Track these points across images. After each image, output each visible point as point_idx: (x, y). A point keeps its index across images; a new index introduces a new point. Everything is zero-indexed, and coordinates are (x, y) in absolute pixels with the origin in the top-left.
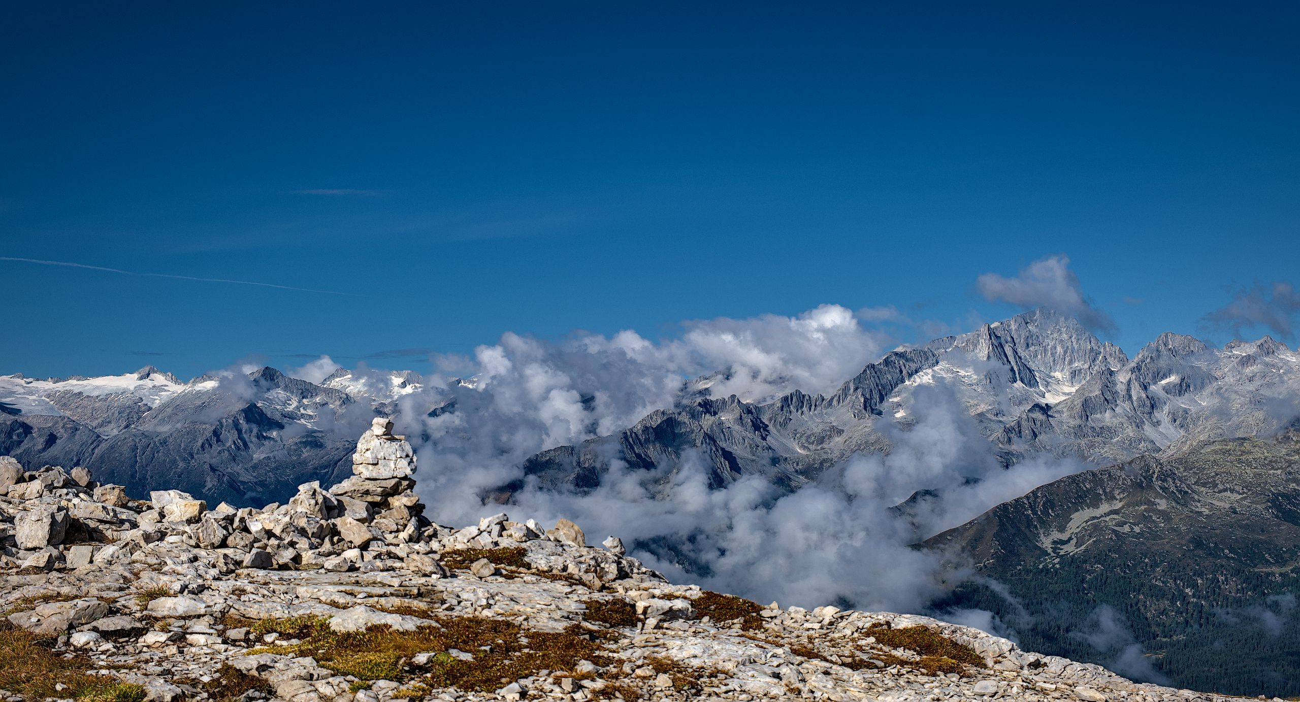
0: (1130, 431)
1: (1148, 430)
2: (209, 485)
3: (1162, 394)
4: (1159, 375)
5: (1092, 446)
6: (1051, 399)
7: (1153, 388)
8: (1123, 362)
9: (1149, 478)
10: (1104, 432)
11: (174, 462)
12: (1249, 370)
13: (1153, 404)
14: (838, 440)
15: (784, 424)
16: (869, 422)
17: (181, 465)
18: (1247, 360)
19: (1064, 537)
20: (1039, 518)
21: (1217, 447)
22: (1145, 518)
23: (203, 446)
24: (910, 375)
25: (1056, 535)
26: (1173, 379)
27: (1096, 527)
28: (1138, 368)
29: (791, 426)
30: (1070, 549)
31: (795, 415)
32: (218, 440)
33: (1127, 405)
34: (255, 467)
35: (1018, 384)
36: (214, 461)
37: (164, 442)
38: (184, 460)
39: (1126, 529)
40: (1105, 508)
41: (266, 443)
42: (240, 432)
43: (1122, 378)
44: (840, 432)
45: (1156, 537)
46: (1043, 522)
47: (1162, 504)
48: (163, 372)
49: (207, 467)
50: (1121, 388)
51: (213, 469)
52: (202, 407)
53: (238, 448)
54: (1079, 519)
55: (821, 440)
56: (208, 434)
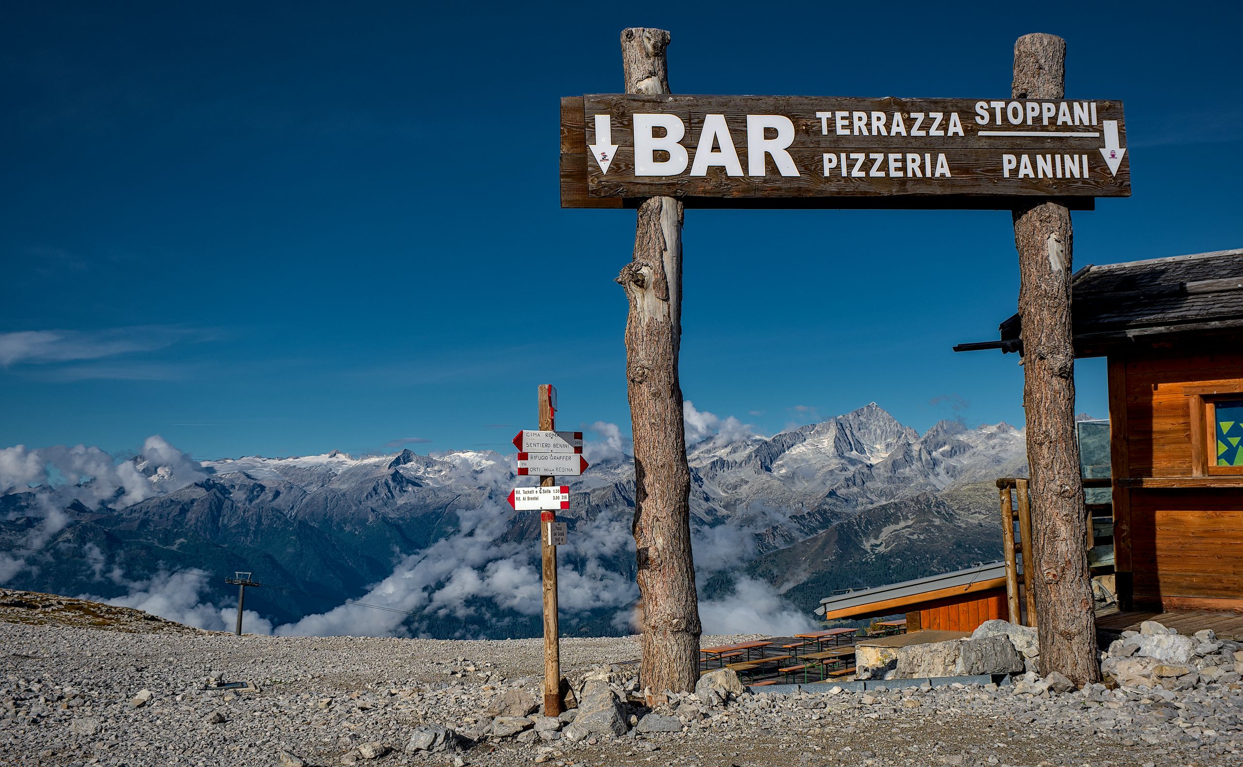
0: (921, 480)
1: (932, 477)
2: (371, 520)
3: (940, 457)
4: (938, 446)
5: (898, 489)
6: (873, 461)
7: (934, 454)
8: (917, 438)
9: (929, 506)
10: (905, 480)
11: (350, 507)
12: (992, 442)
13: (935, 463)
14: (745, 487)
15: (713, 478)
16: (765, 476)
17: (354, 508)
18: (991, 436)
19: (878, 542)
20: (863, 532)
21: (970, 487)
22: (926, 530)
23: (367, 497)
24: (788, 448)
25: (873, 541)
26: (947, 448)
27: (897, 536)
28: (926, 441)
29: (717, 479)
30: (881, 549)
31: (720, 473)
32: (376, 493)
33: (919, 464)
34: (398, 509)
35: (854, 452)
36: (373, 506)
37: (344, 495)
38: (356, 505)
39: (915, 537)
40: (902, 524)
41: (405, 494)
42: (389, 488)
43: (916, 448)
44: (747, 482)
45: (933, 541)
46: (865, 534)
47: (937, 522)
48: (344, 454)
49: (369, 509)
50: (915, 454)
51: (373, 510)
52: (366, 474)
53: (388, 498)
54: (887, 532)
55: (735, 487)
56: (370, 489)
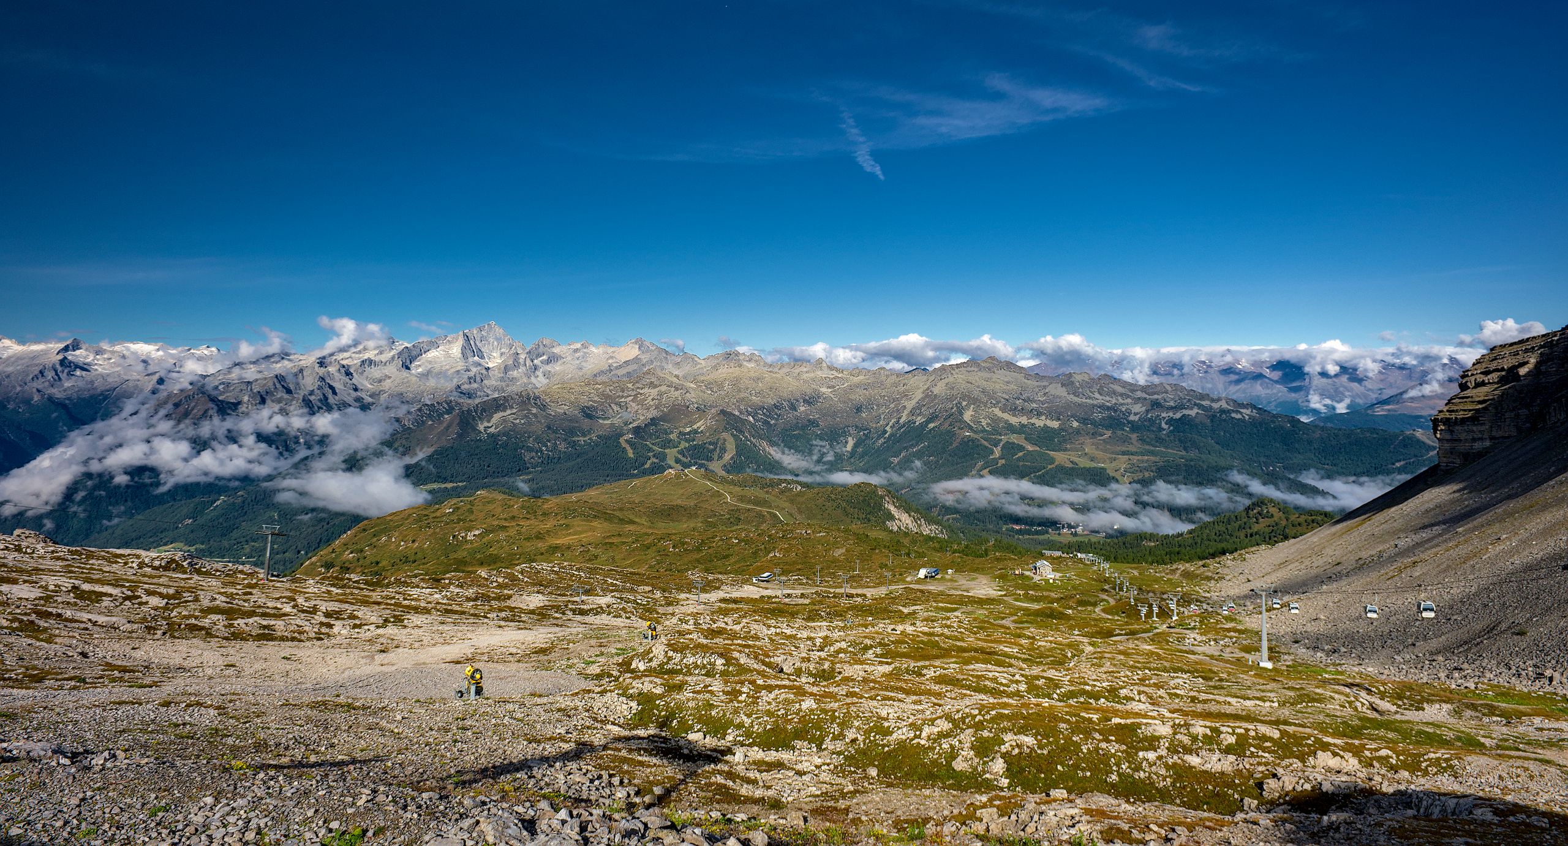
0: (525, 380)
1: (533, 379)
2: (36, 399)
3: (540, 364)
4: (539, 356)
5: (508, 386)
6: (490, 365)
7: (535, 361)
8: (524, 349)
9: (529, 399)
10: (513, 380)
11: (14, 387)
12: (577, 355)
13: (536, 368)
14: (388, 381)
15: (362, 373)
16: (405, 373)
17: (19, 389)
18: (576, 351)
19: (490, 425)
20: (479, 416)
21: (559, 386)
22: (526, 416)
23: (33, 379)
24: (425, 352)
25: (486, 424)
26: (545, 357)
27: (504, 421)
28: (530, 352)
29: (365, 374)
30: (492, 430)
31: (368, 369)
32: (43, 376)
33: (524, 368)
34: (65, 391)
35: (476, 358)
36: (39, 387)
37: (8, 376)
38: (20, 386)
39: (518, 421)
40: (509, 412)
41: (73, 377)
42: (56, 371)
43: (523, 356)
44: (390, 377)
45: (530, 424)
46: (480, 419)
47: (534, 411)
48: (10, 338)
49: (34, 390)
50: (521, 361)
51: (38, 391)
52: (34, 358)
53: (55, 380)
54: (497, 417)
55: (380, 381)
56: (37, 372)
